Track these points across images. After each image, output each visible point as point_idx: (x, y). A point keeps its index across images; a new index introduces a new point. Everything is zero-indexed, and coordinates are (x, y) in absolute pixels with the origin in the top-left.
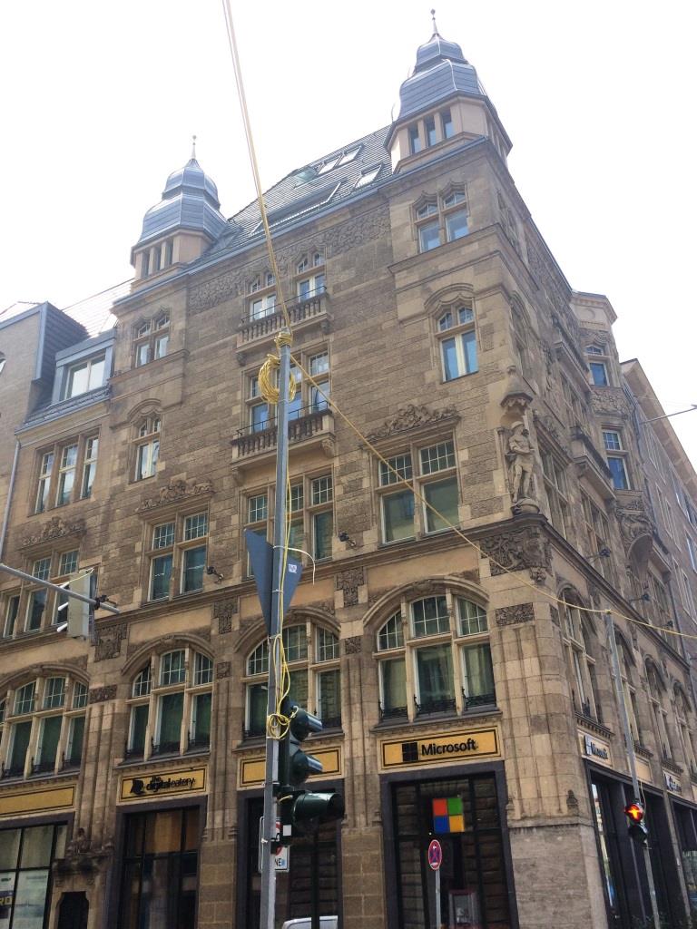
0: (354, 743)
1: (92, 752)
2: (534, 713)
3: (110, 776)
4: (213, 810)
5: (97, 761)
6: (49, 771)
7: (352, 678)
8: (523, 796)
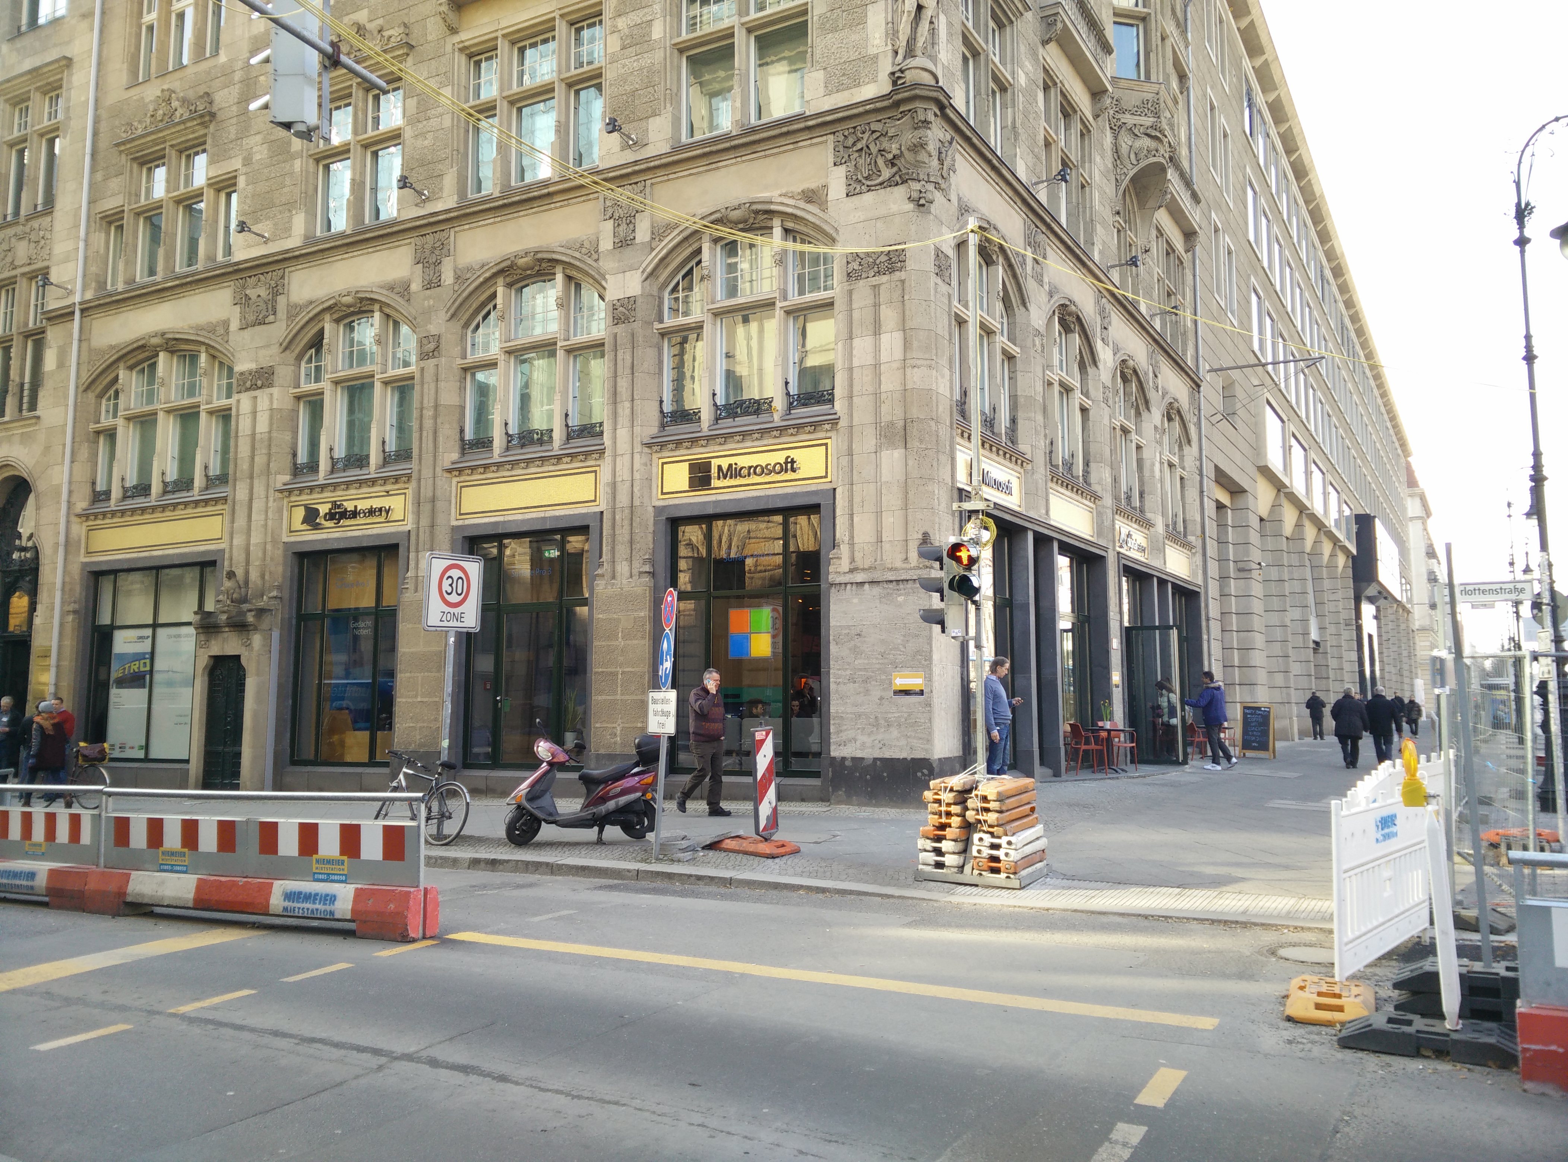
0: (618, 459)
1: (244, 466)
2: (886, 418)
3: (271, 499)
4: (417, 551)
5: (251, 477)
6: (188, 490)
7: (619, 362)
8: (856, 540)
